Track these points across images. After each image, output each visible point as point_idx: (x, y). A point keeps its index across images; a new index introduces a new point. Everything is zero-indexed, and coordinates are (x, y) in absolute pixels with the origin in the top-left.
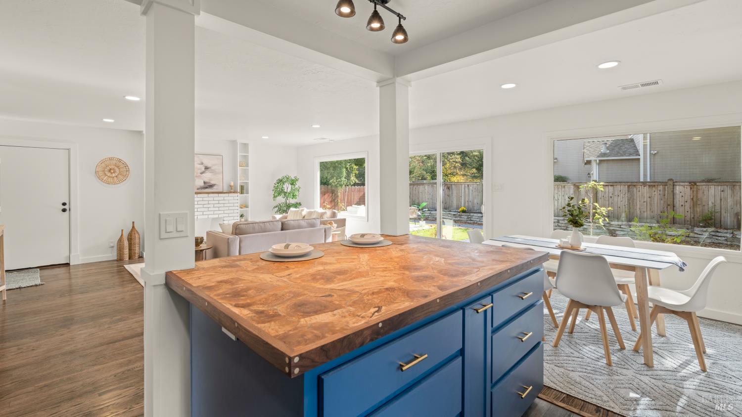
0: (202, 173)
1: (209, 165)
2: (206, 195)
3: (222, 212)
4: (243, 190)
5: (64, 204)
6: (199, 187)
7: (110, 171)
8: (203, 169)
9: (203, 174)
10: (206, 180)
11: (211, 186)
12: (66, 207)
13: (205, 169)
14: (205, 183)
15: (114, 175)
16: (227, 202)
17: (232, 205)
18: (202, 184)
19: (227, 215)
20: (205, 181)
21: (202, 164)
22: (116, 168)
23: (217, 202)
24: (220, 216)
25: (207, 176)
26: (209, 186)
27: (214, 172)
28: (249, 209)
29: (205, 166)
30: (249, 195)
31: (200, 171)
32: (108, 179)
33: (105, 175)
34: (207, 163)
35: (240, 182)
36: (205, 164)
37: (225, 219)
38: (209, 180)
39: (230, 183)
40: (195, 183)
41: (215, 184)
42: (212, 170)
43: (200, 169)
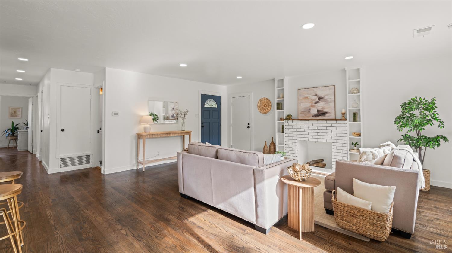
0: (316, 103)
1: (322, 96)
2: (315, 122)
3: (330, 138)
4: (355, 117)
5: (249, 124)
6: (313, 115)
7: (264, 106)
8: (317, 100)
9: (317, 104)
10: (320, 109)
11: (324, 114)
12: (249, 126)
14: (318, 111)
15: (266, 108)
16: (335, 128)
17: (340, 132)
18: (316, 112)
19: (335, 141)
20: (319, 110)
21: (316, 95)
22: (267, 104)
23: (325, 128)
24: (328, 141)
25: (321, 106)
26: (322, 114)
27: (326, 101)
28: (361, 137)
29: (318, 97)
30: (361, 123)
31: (314, 102)
32: (264, 111)
33: (263, 108)
34: (320, 94)
35: (349, 109)
36: (318, 95)
37: (333, 144)
38: (322, 109)
39: (342, 111)
40: (311, 112)
41: (328, 112)
42: (325, 100)
43: (314, 100)
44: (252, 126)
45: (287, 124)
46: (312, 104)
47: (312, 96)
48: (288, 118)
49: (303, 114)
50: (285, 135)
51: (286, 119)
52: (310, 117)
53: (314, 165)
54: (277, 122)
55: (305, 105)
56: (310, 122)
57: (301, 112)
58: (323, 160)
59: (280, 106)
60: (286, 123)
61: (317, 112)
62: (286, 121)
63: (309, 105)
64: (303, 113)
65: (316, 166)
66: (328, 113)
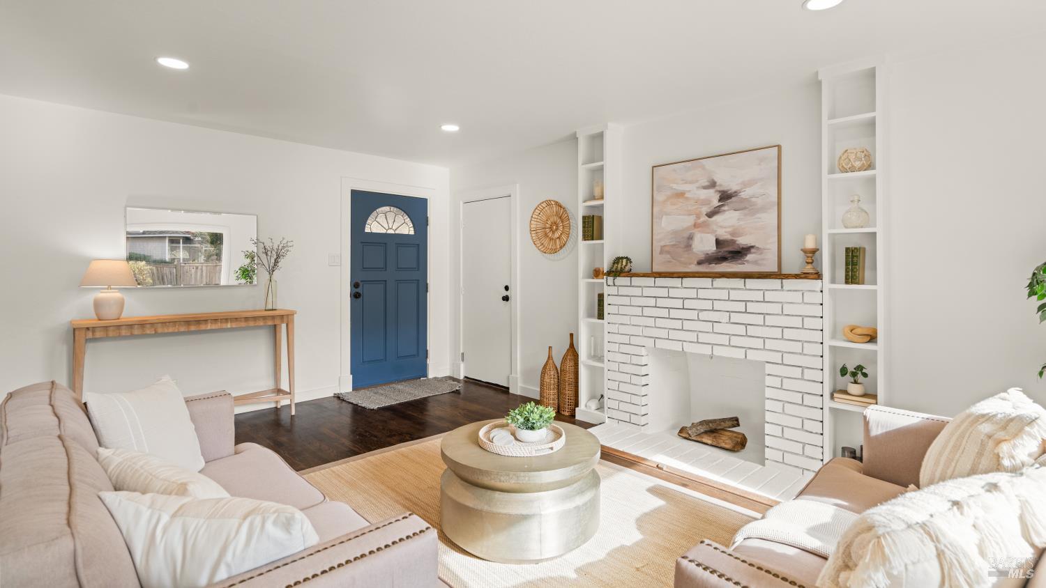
0: (710, 215)
1: (733, 187)
2: (706, 282)
3: (758, 343)
4: (854, 265)
5: (506, 288)
6: (702, 257)
7: (551, 228)
8: (716, 203)
9: (716, 218)
10: (724, 235)
11: (739, 253)
12: (508, 293)
13: (720, 200)
14: (719, 243)
15: (557, 235)
16: (776, 309)
17: (797, 322)
18: (711, 248)
19: (776, 357)
20: (721, 238)
21: (713, 184)
22: (558, 220)
23: (741, 307)
24: (752, 355)
25: (728, 223)
26: (732, 252)
27: (747, 207)
28: (879, 347)
29: (720, 191)
30: (880, 287)
31: (705, 210)
32: (549, 244)
33: (546, 235)
34: (728, 181)
35: (830, 234)
36: (721, 185)
37: (769, 369)
38: (733, 234)
39: (804, 241)
40: (693, 246)
41: (752, 247)
42: (743, 200)
43: (706, 202)
44: (515, 294)
45: (613, 290)
46: (698, 217)
47: (698, 188)
48: (620, 269)
49: (668, 256)
50: (607, 328)
51: (609, 273)
52: (690, 264)
53: (704, 440)
54: (583, 283)
55: (675, 221)
56: (688, 282)
57: (662, 247)
58: (735, 422)
59: (593, 227)
60: (610, 288)
61: (715, 248)
62: (610, 279)
63: (690, 220)
64: (668, 252)
65: (709, 442)
66: (753, 250)
